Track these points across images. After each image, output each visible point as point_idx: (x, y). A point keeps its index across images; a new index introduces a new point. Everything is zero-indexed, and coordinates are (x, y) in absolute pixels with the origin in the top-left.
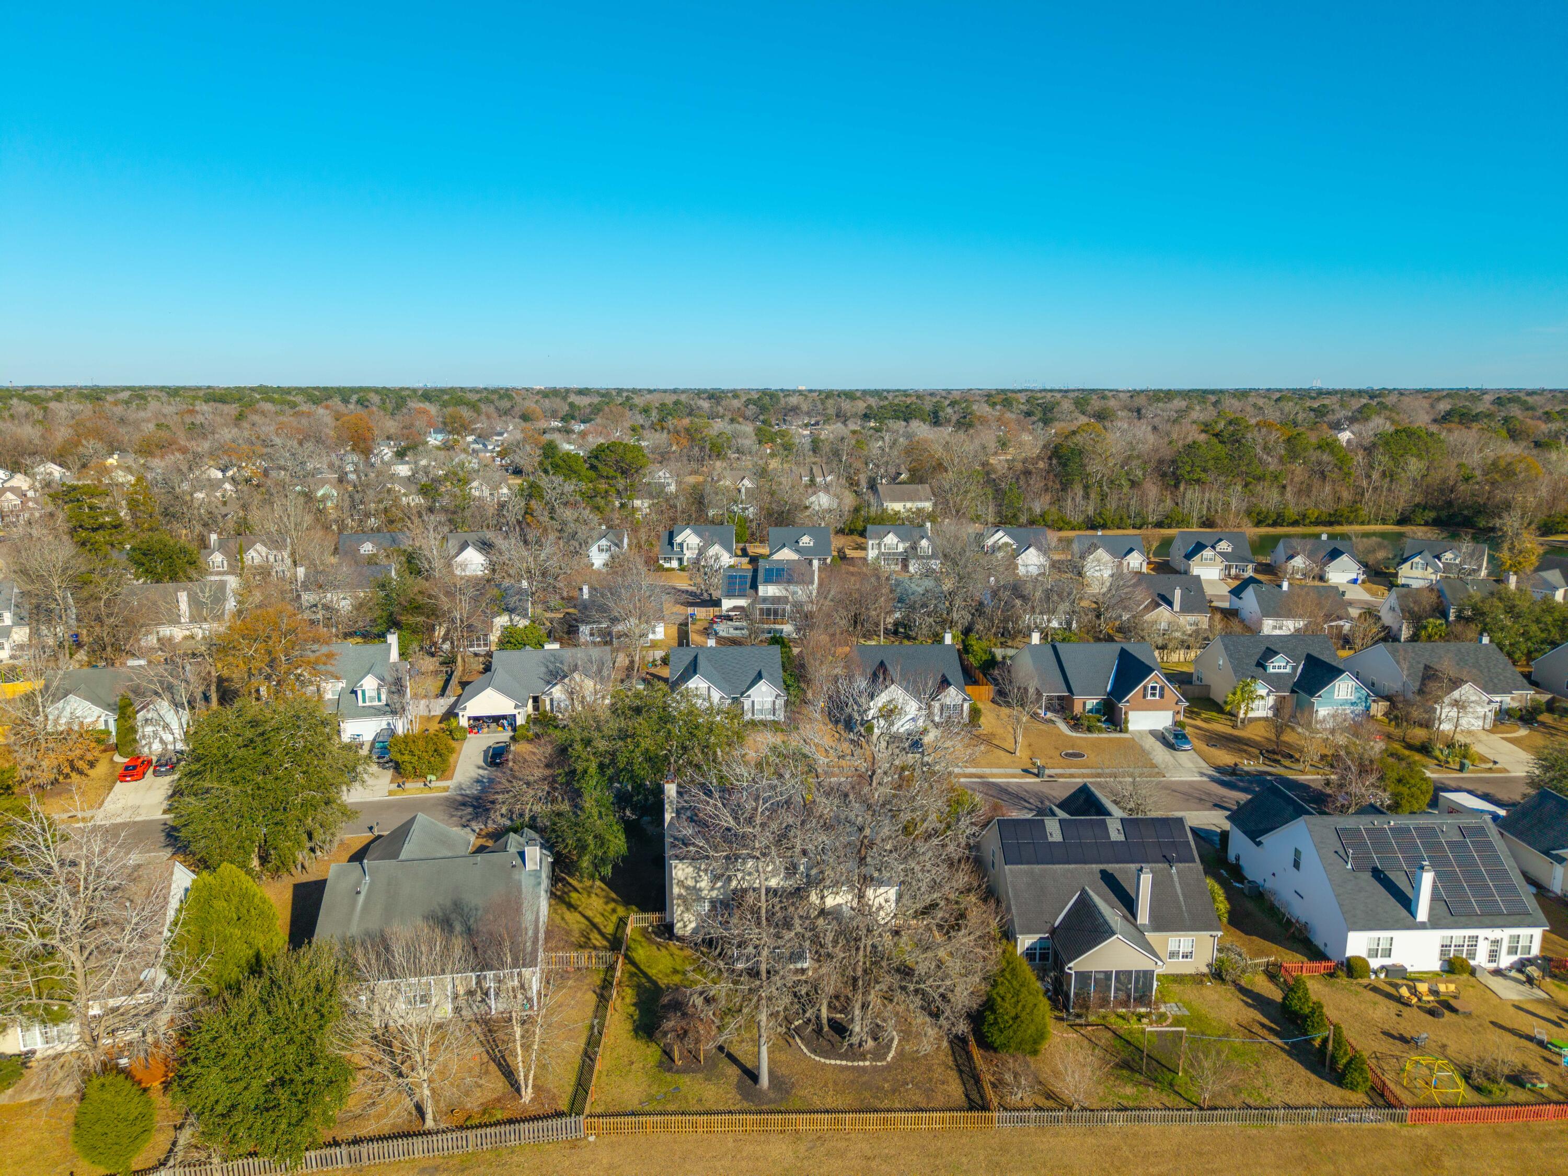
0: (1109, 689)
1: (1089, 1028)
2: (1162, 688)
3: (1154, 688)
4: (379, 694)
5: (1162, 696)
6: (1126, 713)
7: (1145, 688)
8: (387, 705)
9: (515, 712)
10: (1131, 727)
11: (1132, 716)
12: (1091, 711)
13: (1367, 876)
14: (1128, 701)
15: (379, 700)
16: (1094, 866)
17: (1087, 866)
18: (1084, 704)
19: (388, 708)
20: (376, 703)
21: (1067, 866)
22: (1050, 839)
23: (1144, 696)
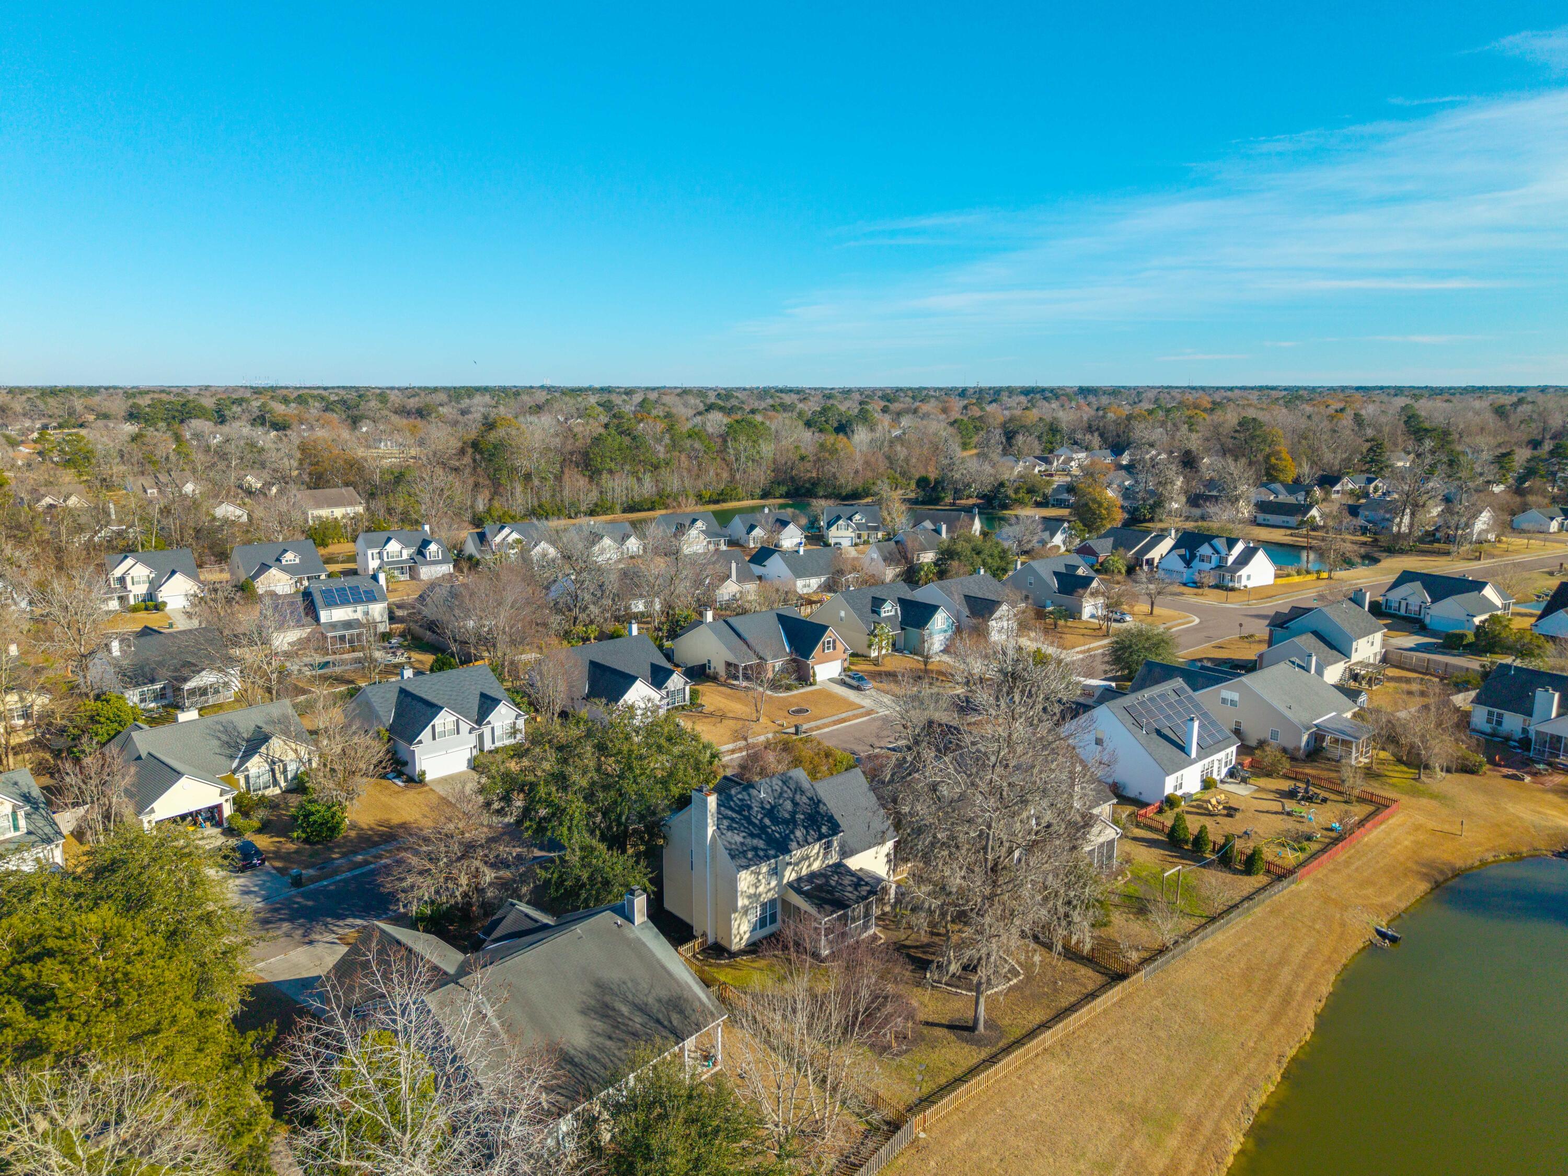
0: (788, 650)
2: (835, 641)
3: (829, 642)
4: (15, 819)
5: (834, 648)
6: (812, 671)
7: (824, 643)
8: (29, 833)
9: (221, 800)
10: (819, 678)
11: (817, 668)
12: (781, 672)
13: (1155, 736)
14: (813, 657)
15: (16, 828)
18: (774, 667)
19: (33, 838)
20: (11, 834)
23: (823, 650)
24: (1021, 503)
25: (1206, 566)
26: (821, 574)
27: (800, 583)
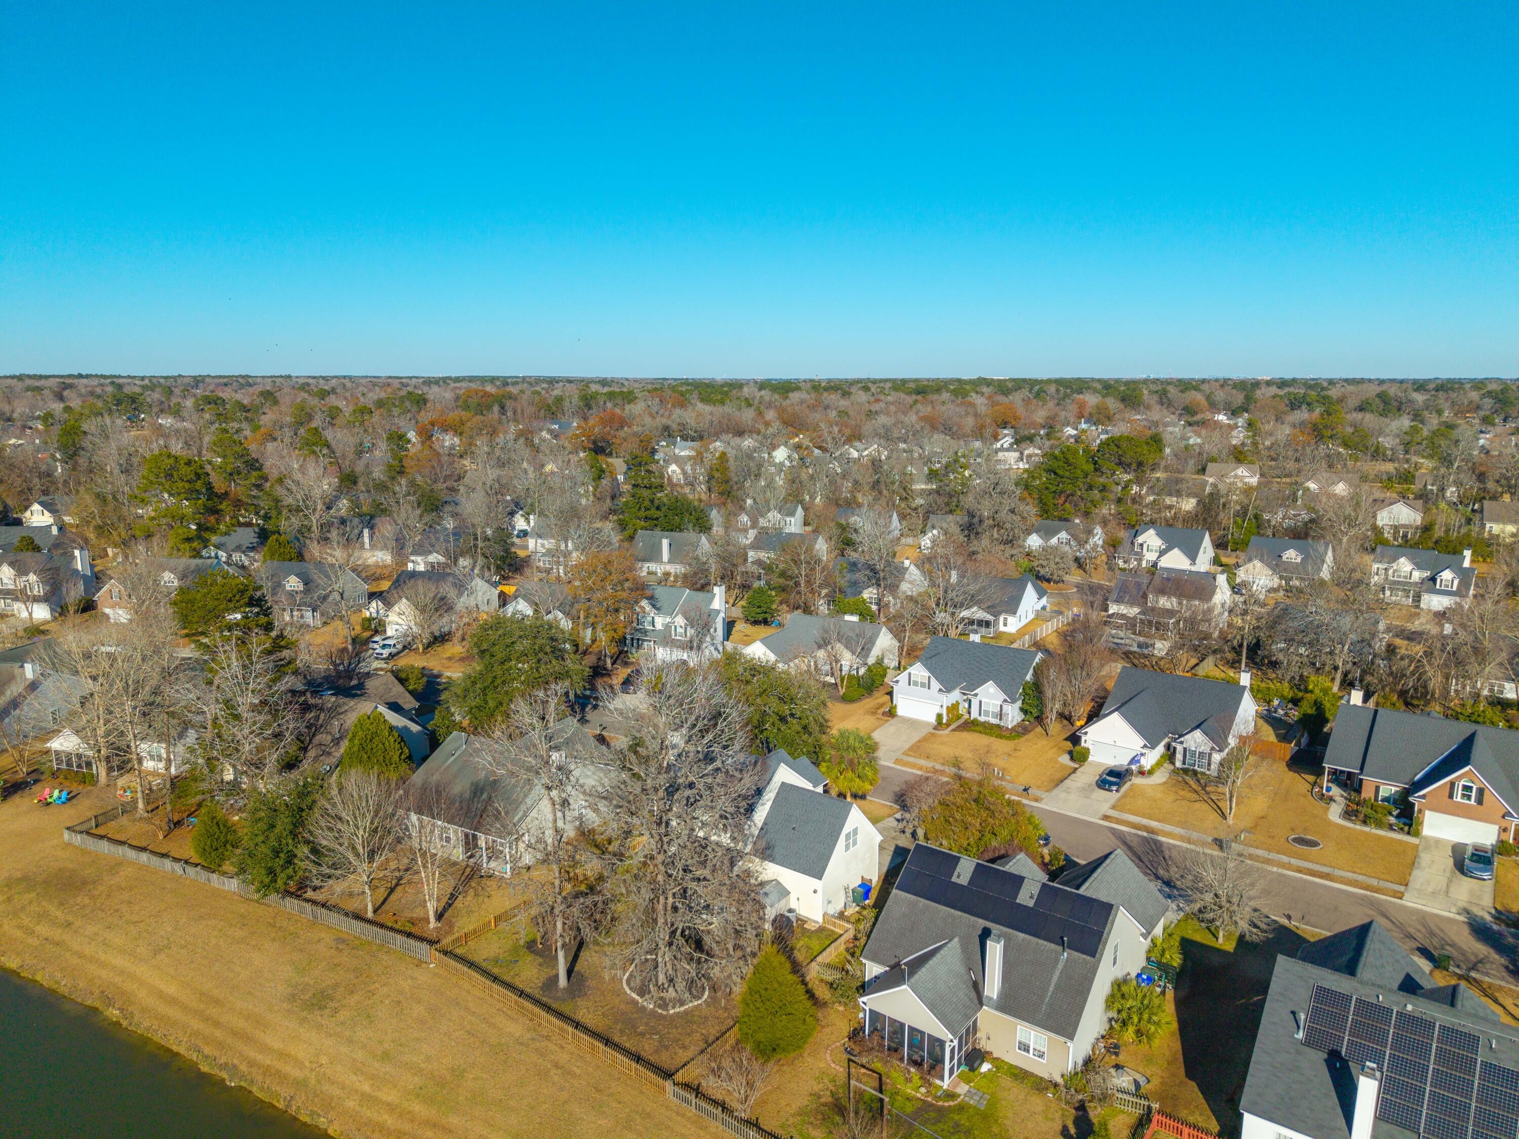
0: (1418, 777)
1: (863, 1070)
2: (1481, 791)
3: (1467, 788)
5: (1480, 801)
6: (1420, 811)
7: (1452, 784)
8: (691, 641)
10: (1424, 830)
11: (1430, 817)
12: (1386, 799)
13: (1319, 1057)
14: (1424, 797)
15: (686, 636)
16: (981, 921)
17: (973, 918)
18: (1377, 789)
19: (691, 644)
20: (683, 638)
21: (953, 911)
22: (954, 879)
23: (1451, 796)
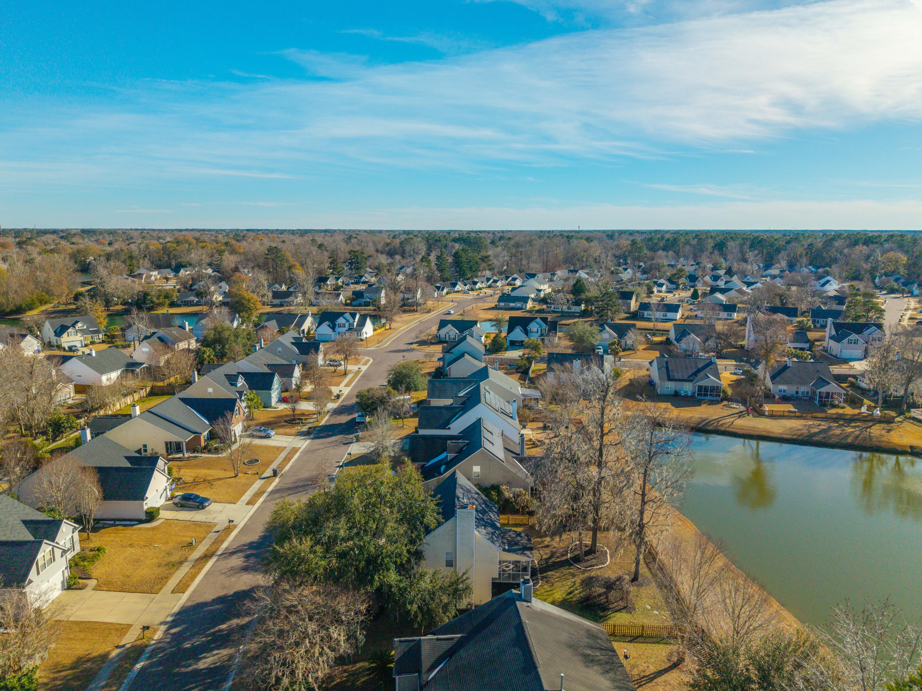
0: (207, 422)
24: (161, 305)
25: (343, 330)
26: (118, 369)
27: (104, 378)
